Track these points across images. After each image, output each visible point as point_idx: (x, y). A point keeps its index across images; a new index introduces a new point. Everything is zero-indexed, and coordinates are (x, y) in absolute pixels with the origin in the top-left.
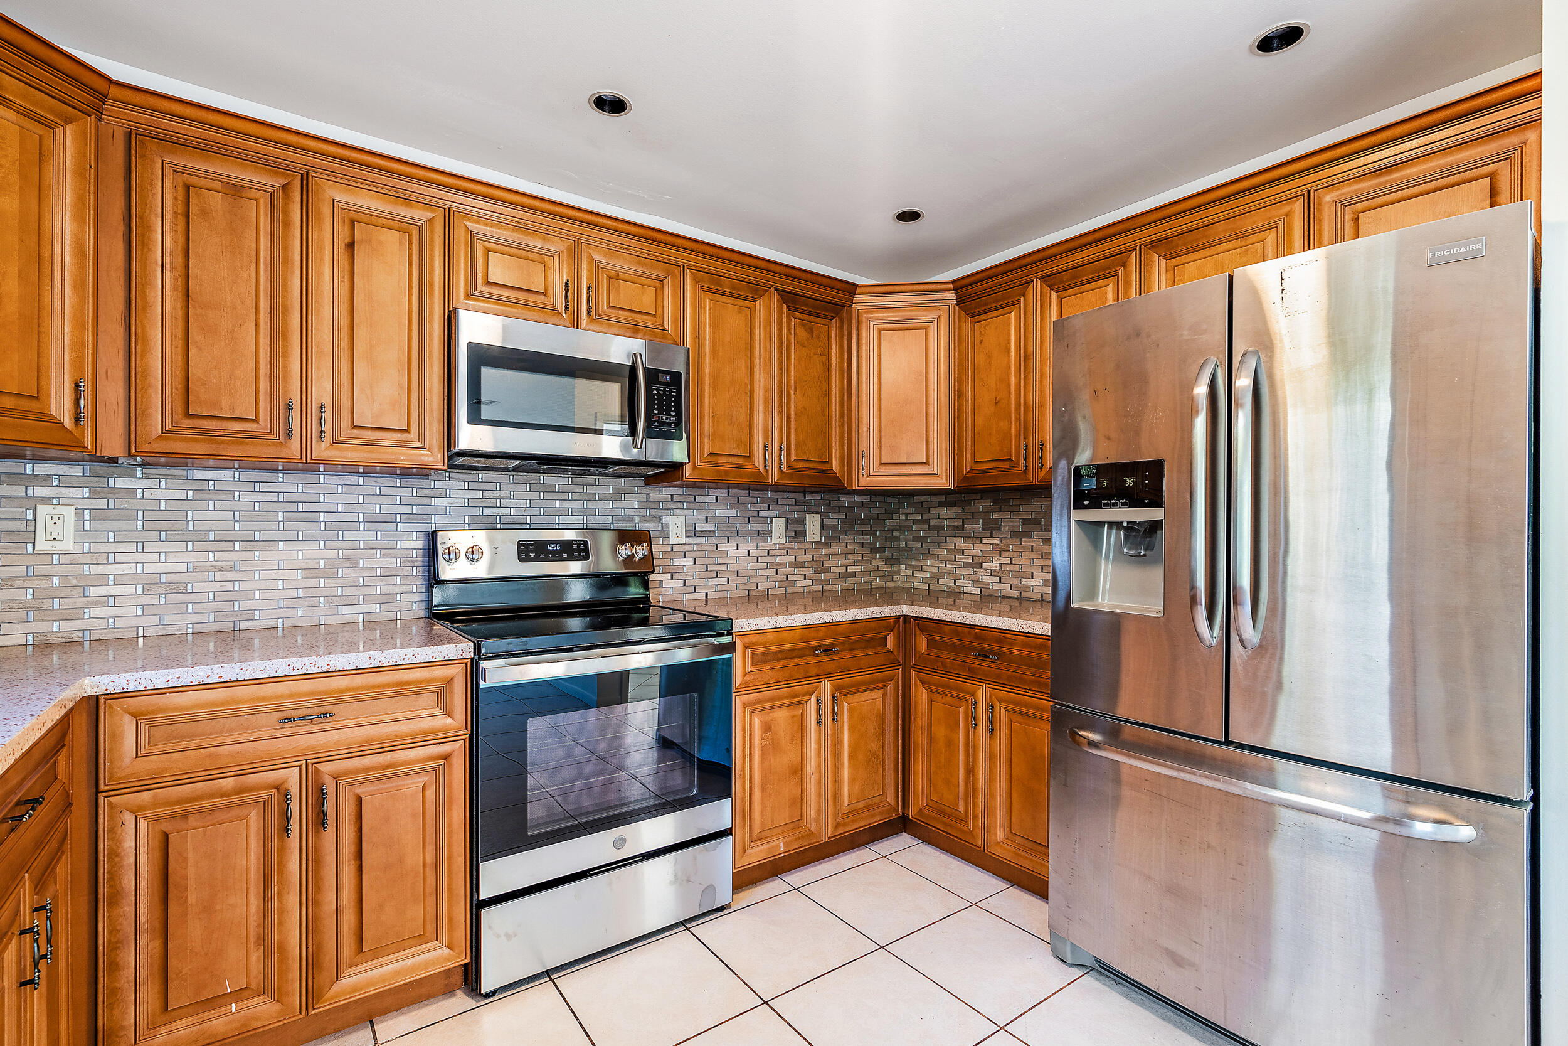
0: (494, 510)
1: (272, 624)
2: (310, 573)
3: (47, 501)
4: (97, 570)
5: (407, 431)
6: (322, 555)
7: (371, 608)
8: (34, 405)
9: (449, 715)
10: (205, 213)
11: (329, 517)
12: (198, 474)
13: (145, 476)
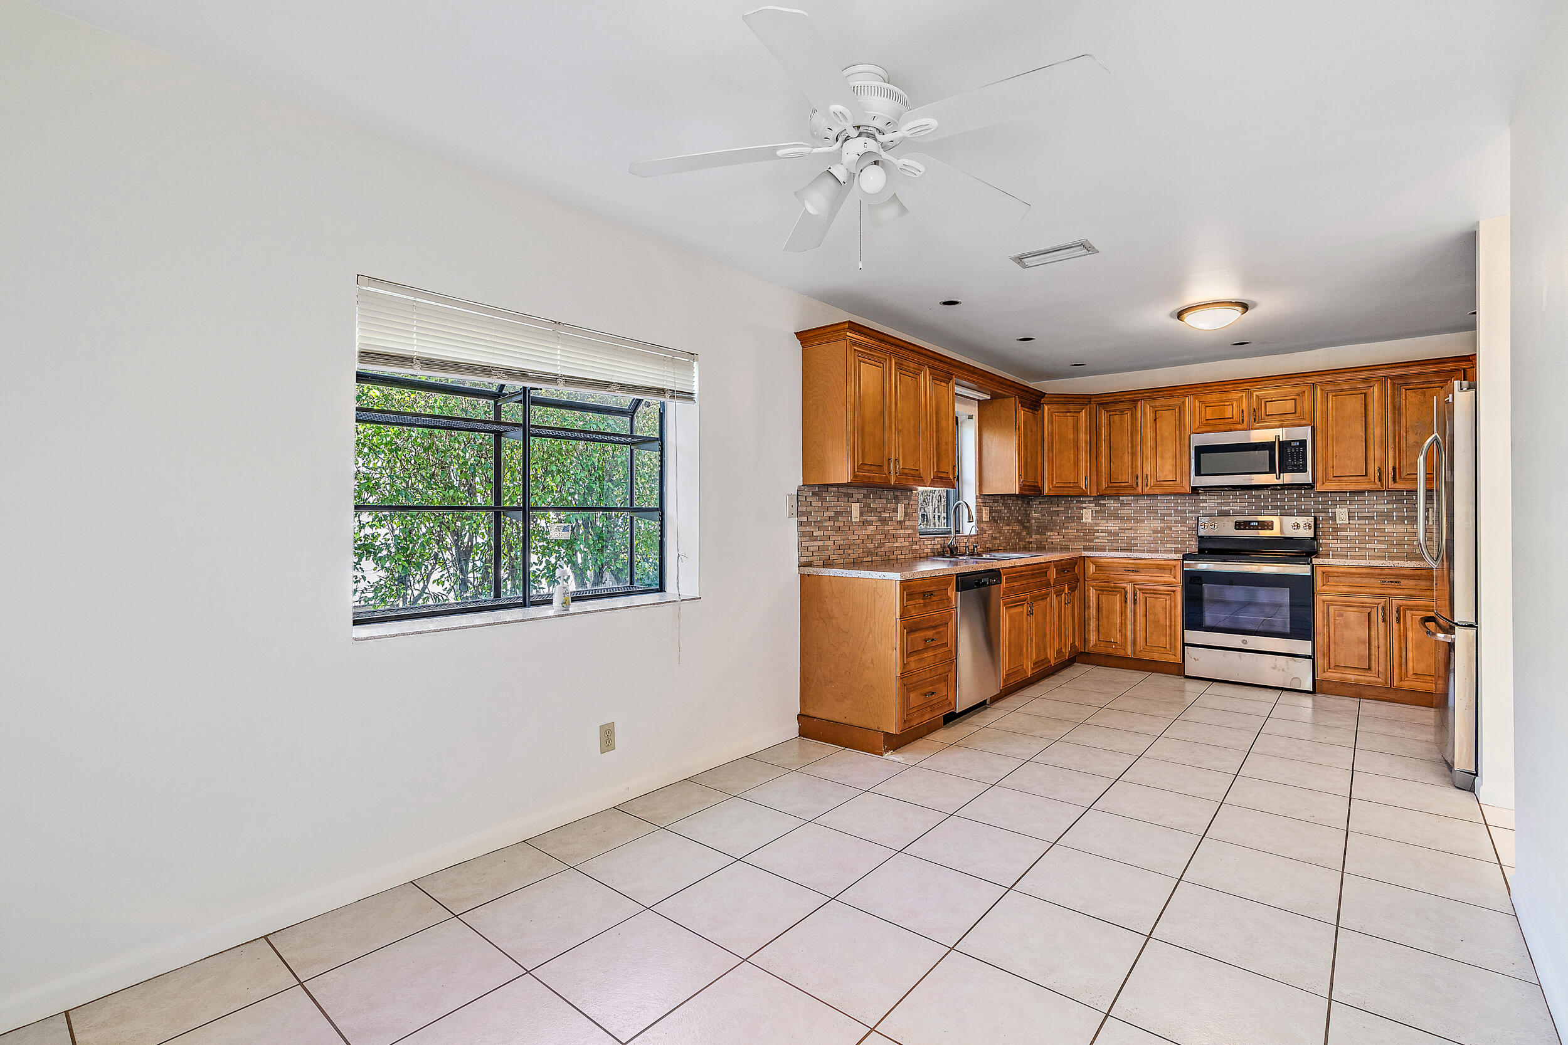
0: (1229, 507)
1: (1143, 548)
2: (1156, 532)
3: (1085, 508)
4: (1097, 528)
5: (1176, 481)
6: (1158, 525)
7: (1176, 546)
8: (1077, 485)
9: (1174, 578)
10: (1114, 422)
11: (1162, 512)
12: (1121, 498)
13: (1108, 499)
